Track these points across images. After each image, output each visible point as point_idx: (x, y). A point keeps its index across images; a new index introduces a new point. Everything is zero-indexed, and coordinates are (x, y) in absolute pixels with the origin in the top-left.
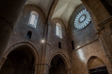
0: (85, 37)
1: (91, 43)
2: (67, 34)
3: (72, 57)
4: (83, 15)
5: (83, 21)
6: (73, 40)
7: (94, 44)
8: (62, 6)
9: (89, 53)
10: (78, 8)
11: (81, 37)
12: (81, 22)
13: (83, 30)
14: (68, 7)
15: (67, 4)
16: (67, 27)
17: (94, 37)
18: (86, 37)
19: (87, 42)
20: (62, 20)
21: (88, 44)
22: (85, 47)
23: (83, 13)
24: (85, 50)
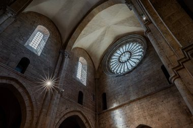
0: (129, 87)
1: (139, 99)
2: (95, 79)
3: (100, 124)
4: (127, 52)
5: (126, 62)
6: (105, 91)
7: (144, 102)
8: (94, 30)
9: (136, 118)
10: (118, 39)
11: (121, 86)
12: (123, 63)
13: (126, 75)
14: (103, 35)
15: (102, 30)
16: (97, 67)
17: (144, 90)
18: (131, 89)
19: (132, 98)
20: (90, 54)
21: (134, 101)
22: (127, 107)
23: (127, 48)
24: (128, 111)
